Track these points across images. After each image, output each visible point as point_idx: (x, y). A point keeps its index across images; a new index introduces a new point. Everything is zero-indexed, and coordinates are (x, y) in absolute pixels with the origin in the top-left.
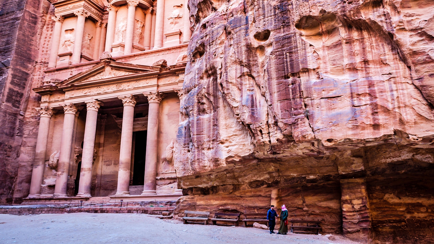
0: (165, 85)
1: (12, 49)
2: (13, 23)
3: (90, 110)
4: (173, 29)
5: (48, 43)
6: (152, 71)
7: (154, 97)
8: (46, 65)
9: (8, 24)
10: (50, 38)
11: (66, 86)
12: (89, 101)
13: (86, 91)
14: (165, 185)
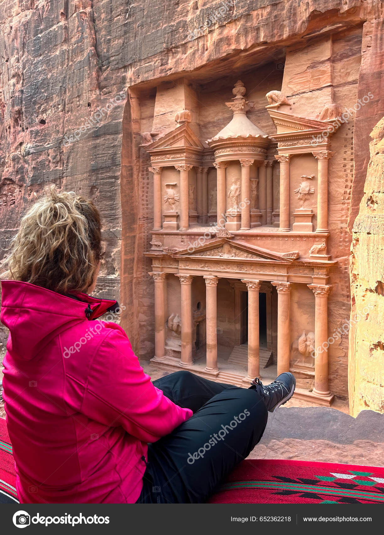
1: (118, 216)
2: (112, 182)
5: (146, 194)
6: (283, 262)
9: (106, 183)
10: (148, 188)
11: (180, 257)
12: (208, 277)
13: (203, 265)
14: (299, 378)
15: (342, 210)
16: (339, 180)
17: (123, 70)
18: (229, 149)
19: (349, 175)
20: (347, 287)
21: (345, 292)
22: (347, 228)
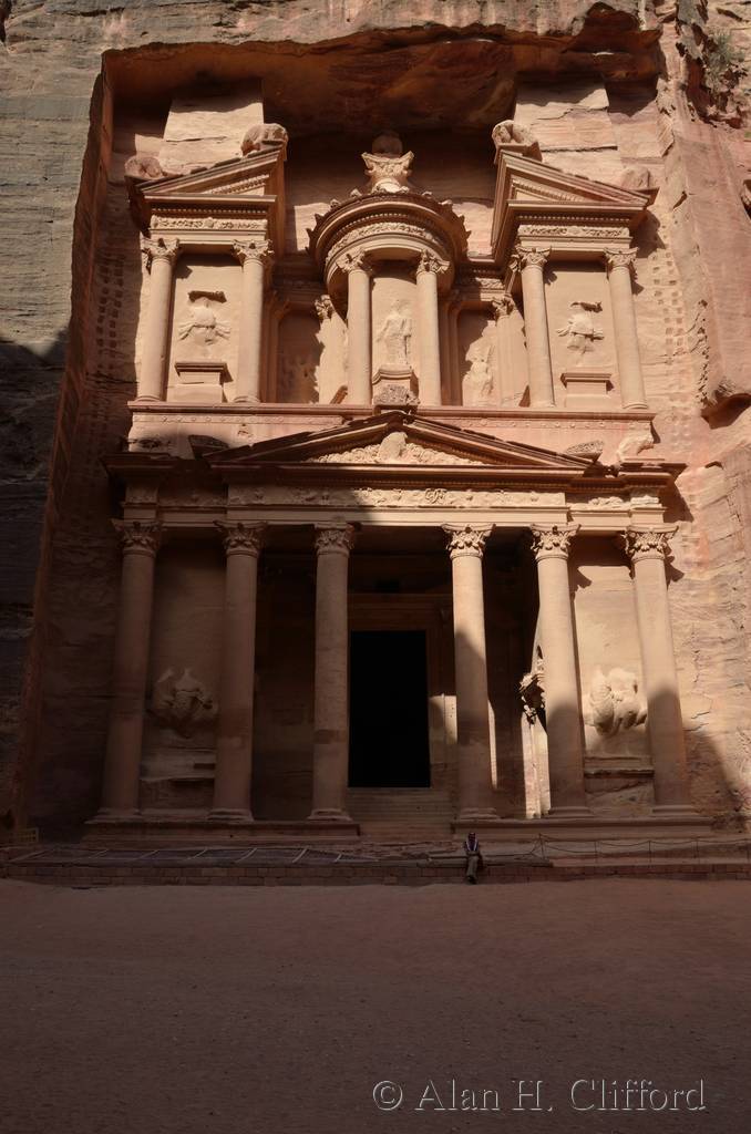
0: (586, 513)
1: (57, 308)
2: (40, 222)
3: (338, 552)
4: (580, 365)
5: (111, 318)
7: (563, 542)
8: (114, 386)
9: (17, 221)
10: (119, 304)
11: (243, 467)
12: (334, 525)
13: (312, 494)
14: (609, 791)
15: (669, 374)
16: (650, 320)
18: (395, 224)
19: (670, 310)
20: (696, 542)
21: (692, 556)
22: (685, 409)
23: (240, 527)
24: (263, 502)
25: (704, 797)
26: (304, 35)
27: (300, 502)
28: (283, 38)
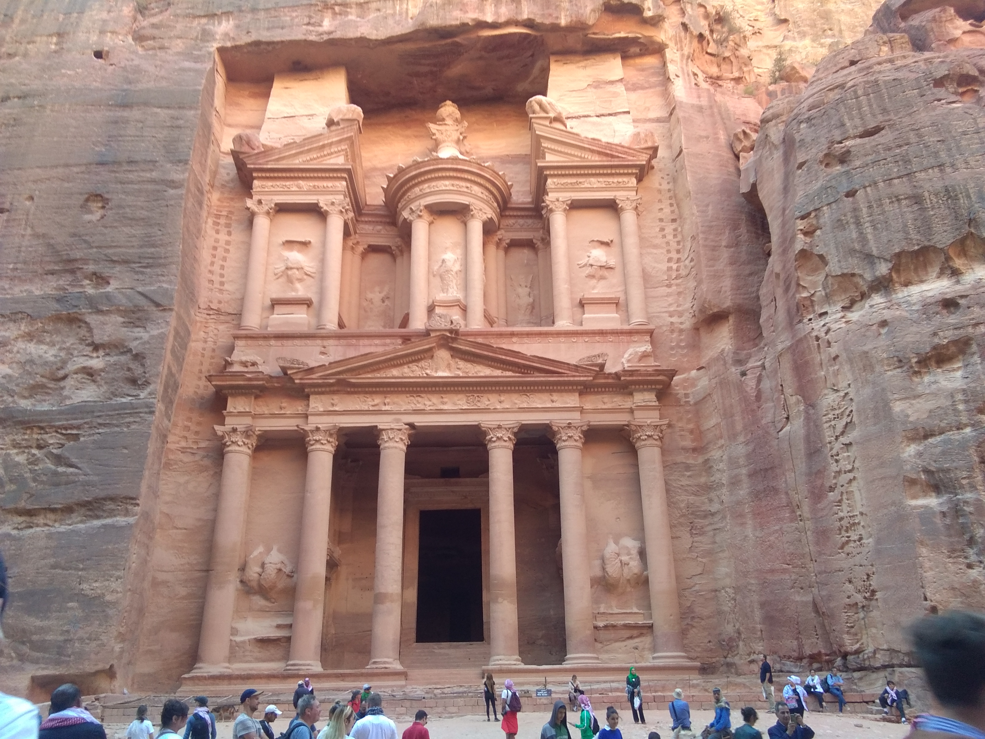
0: (596, 411)
1: (170, 260)
3: (396, 448)
4: (595, 291)
5: (221, 263)
6: (574, 376)
7: (577, 435)
8: (222, 317)
9: (139, 191)
10: (227, 251)
11: (320, 381)
12: (393, 426)
13: (377, 401)
14: (616, 641)
15: (668, 295)
16: (655, 251)
17: (204, 21)
18: (447, 182)
19: (671, 242)
20: (691, 432)
21: (688, 443)
22: (681, 323)
23: (318, 429)
24: (337, 408)
25: (699, 646)
26: (375, 32)
27: (366, 408)
28: (358, 35)
